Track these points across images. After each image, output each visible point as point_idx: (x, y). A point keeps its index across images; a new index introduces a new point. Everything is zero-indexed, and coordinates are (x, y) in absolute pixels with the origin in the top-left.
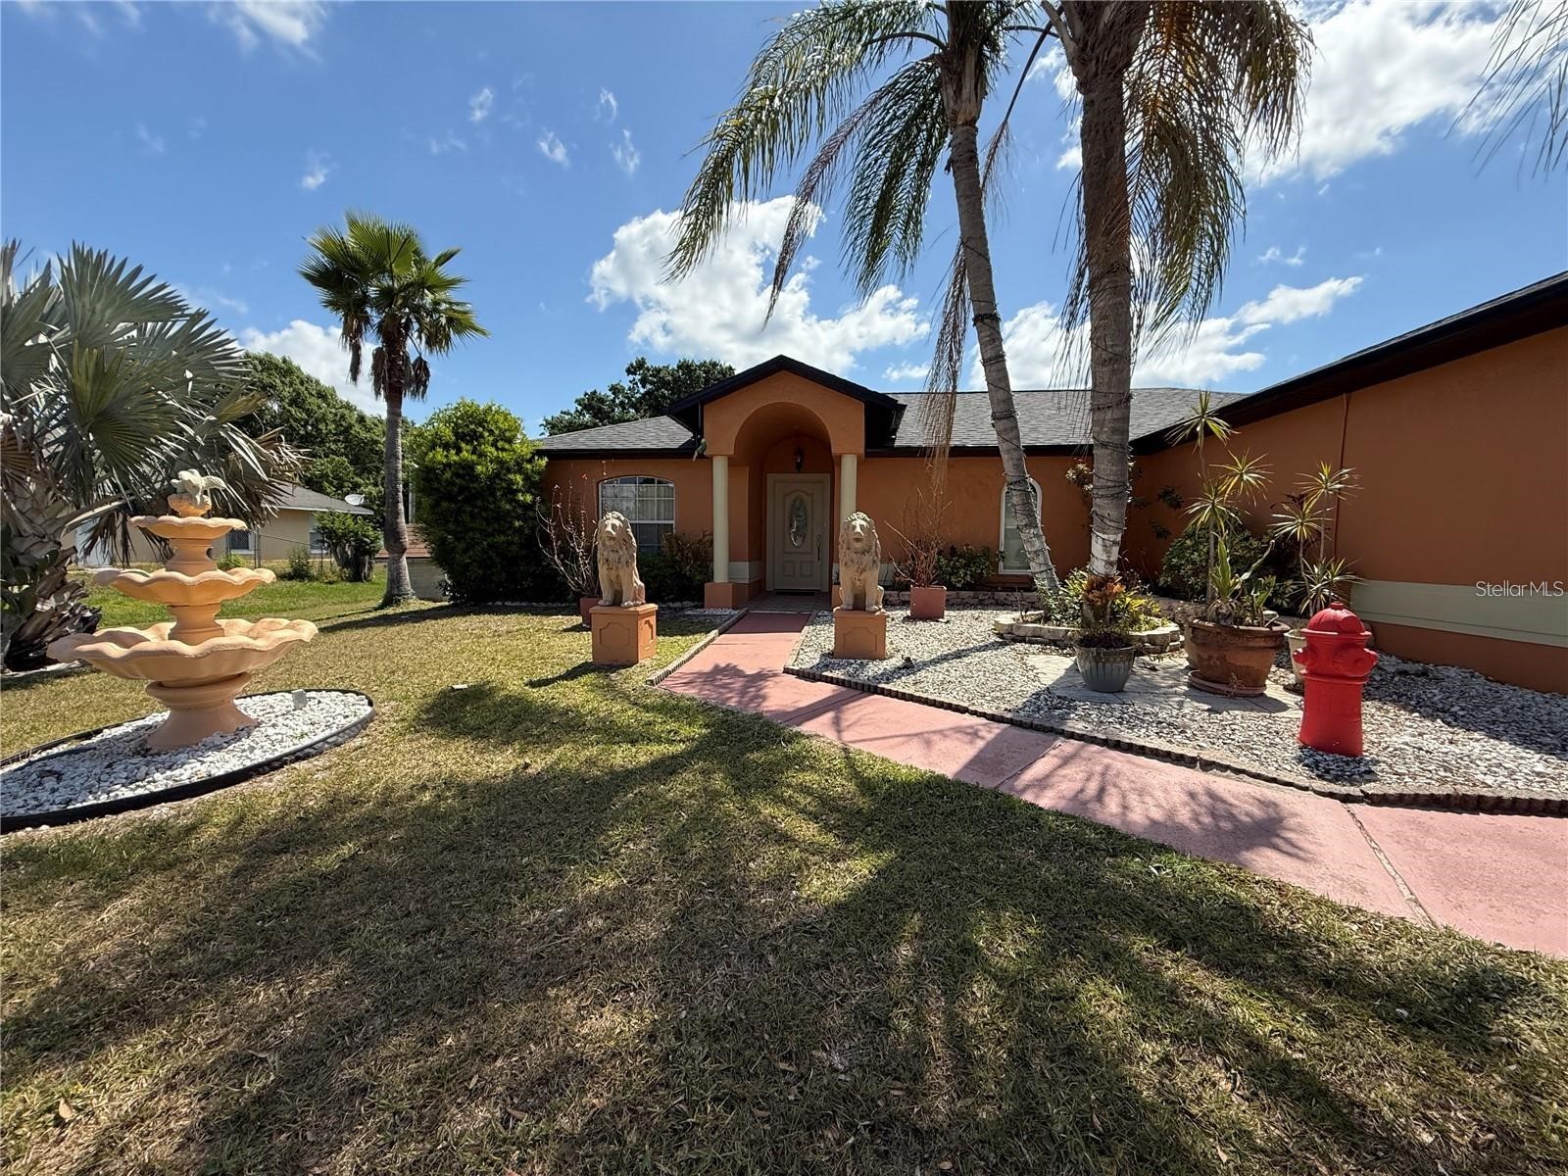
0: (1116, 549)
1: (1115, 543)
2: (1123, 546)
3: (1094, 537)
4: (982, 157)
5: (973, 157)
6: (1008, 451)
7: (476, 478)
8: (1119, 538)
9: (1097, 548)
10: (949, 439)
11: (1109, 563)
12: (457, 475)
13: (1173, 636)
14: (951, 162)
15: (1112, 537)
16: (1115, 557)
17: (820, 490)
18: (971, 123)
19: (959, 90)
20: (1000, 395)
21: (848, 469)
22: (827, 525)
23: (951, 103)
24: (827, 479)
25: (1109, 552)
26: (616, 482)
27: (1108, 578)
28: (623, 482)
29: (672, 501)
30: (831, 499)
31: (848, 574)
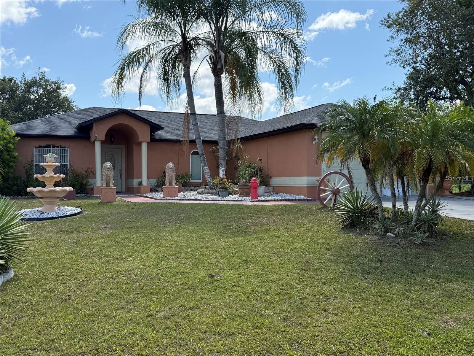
0: (224, 171)
1: (224, 170)
2: (226, 171)
3: (220, 169)
5: (189, 76)
6: (200, 147)
9: (221, 171)
11: (223, 174)
13: (237, 191)
14: (184, 76)
15: (224, 168)
16: (224, 173)
17: (120, 151)
18: (188, 68)
19: (186, 60)
20: (197, 133)
21: (144, 146)
22: (124, 165)
23: (184, 62)
24: (123, 147)
25: (223, 172)
26: (41, 147)
27: (223, 178)
28: (45, 147)
29: (67, 155)
30: (125, 155)
31: (168, 177)
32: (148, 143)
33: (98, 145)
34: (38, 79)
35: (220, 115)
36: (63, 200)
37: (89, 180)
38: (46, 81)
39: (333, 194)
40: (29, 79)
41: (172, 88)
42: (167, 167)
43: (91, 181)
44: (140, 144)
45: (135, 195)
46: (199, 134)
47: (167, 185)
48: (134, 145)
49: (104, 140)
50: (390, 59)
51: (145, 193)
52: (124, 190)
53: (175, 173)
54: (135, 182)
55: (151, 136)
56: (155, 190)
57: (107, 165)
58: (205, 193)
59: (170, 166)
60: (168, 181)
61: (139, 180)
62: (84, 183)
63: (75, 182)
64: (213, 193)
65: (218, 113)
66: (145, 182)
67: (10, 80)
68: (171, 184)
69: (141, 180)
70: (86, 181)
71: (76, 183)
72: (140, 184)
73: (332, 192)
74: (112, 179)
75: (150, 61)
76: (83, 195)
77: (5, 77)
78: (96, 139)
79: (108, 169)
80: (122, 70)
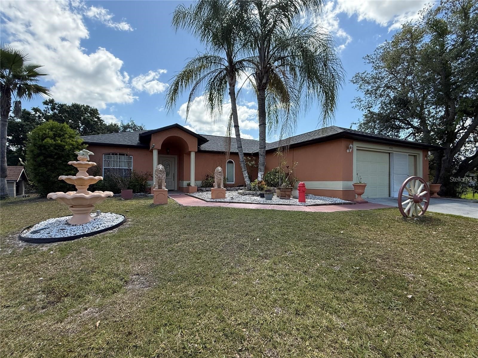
2: (264, 175)
3: (259, 173)
4: (236, 94)
5: (234, 93)
6: (241, 155)
7: (64, 150)
8: (263, 173)
9: (259, 175)
10: (230, 150)
11: (262, 178)
12: (55, 149)
14: (230, 93)
17: (173, 160)
18: (234, 86)
19: (232, 79)
20: (240, 143)
21: (193, 155)
22: (176, 170)
23: (230, 81)
24: (176, 157)
25: (262, 176)
26: (110, 154)
27: (262, 181)
28: (113, 154)
29: (131, 161)
30: (178, 163)
31: (217, 180)
32: (196, 153)
33: (155, 153)
34: (130, 124)
35: (262, 126)
36: (121, 200)
37: (148, 181)
38: (135, 126)
39: (413, 202)
40: (125, 124)
41: (216, 106)
42: (216, 171)
43: (149, 182)
44: (189, 154)
45: (185, 194)
46: (241, 144)
47: (216, 187)
48: (184, 155)
49: (160, 149)
50: (354, 105)
51: (193, 193)
52: (176, 189)
53: (223, 177)
54: (185, 183)
55: (198, 148)
56: (200, 189)
57: (159, 168)
58: (247, 195)
59: (219, 170)
60: (217, 183)
61: (188, 182)
62: (144, 184)
63: (135, 183)
64: (253, 194)
65: (261, 124)
66: (193, 184)
67: (115, 125)
68: (219, 186)
69: (190, 182)
70: (145, 182)
71: (137, 184)
72: (189, 185)
73: (412, 200)
74: (164, 181)
75: (200, 80)
76: (142, 193)
77: (112, 123)
78: (154, 147)
79: (160, 172)
80: (177, 84)
